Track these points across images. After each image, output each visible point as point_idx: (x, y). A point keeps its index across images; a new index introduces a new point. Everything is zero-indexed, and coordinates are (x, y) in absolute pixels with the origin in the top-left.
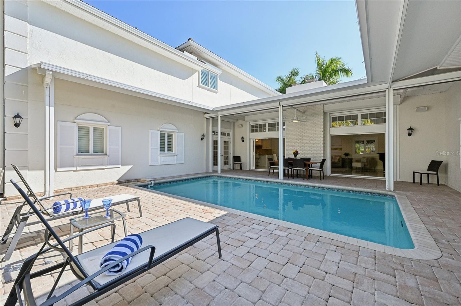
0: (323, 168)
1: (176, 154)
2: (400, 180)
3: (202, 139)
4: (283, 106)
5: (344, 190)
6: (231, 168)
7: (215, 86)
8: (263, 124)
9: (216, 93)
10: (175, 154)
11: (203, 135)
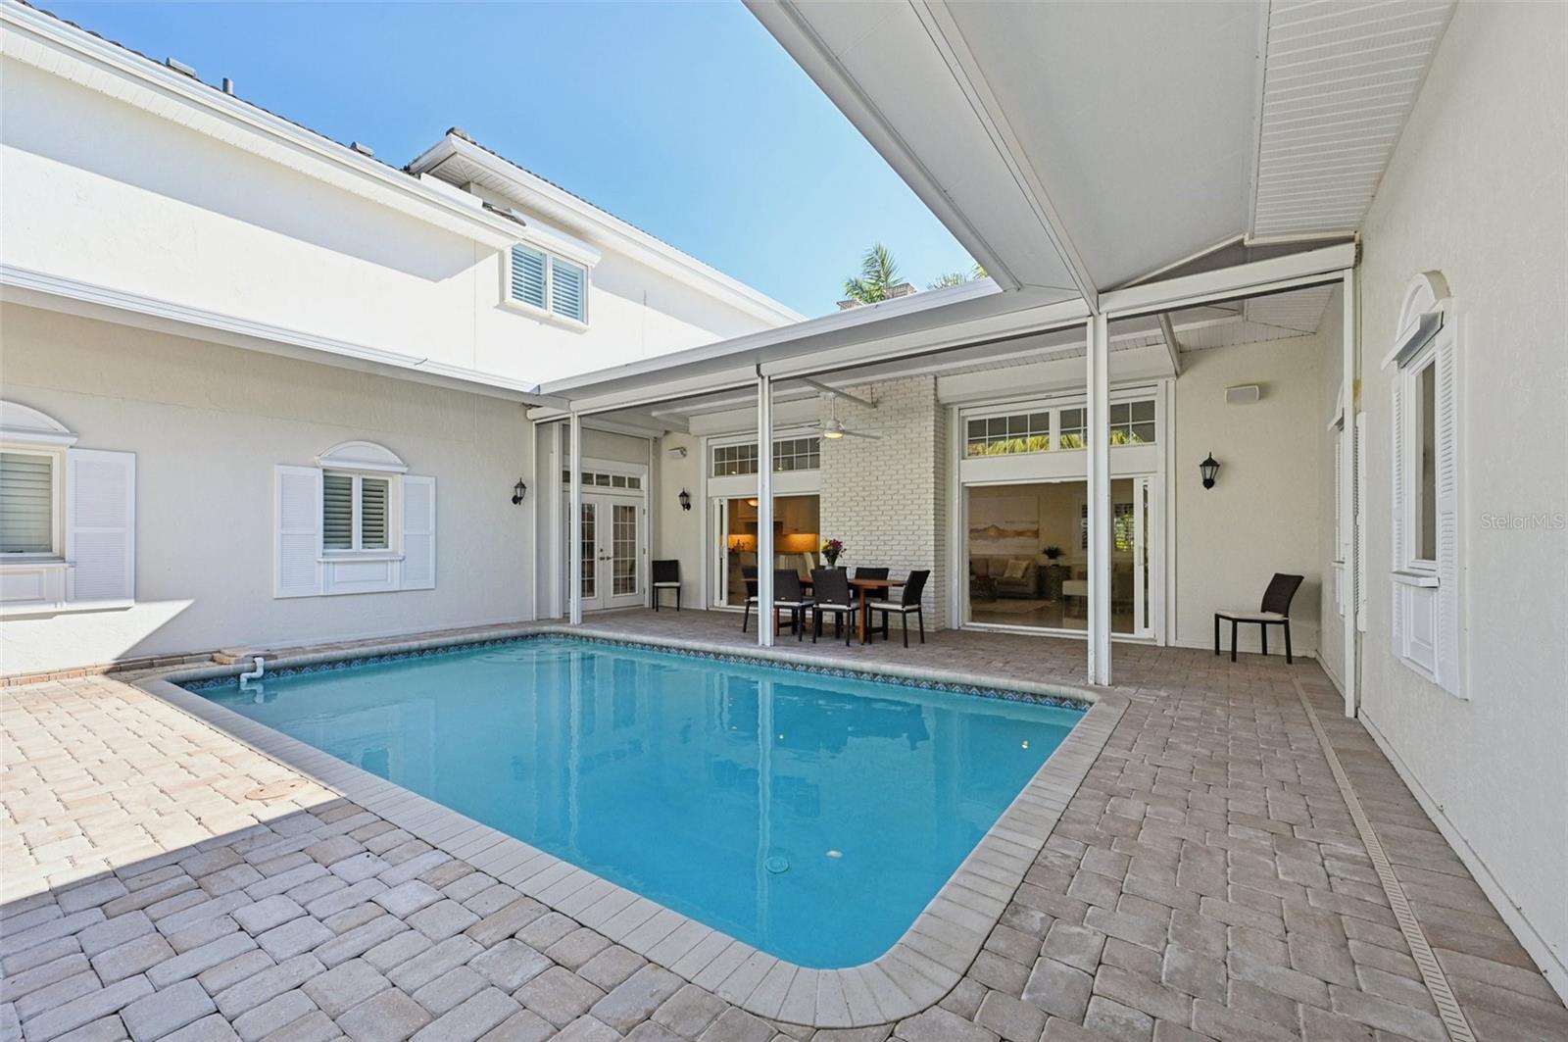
0: (920, 604)
1: (401, 553)
2: (1180, 644)
3: (516, 500)
4: (772, 379)
5: (951, 684)
6: (647, 604)
7: (574, 306)
8: (740, 447)
9: (580, 331)
10: (393, 553)
11: (521, 486)
